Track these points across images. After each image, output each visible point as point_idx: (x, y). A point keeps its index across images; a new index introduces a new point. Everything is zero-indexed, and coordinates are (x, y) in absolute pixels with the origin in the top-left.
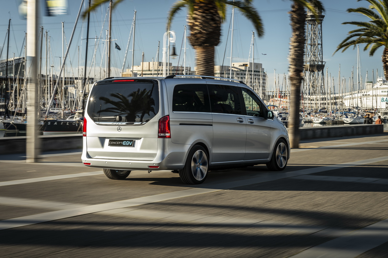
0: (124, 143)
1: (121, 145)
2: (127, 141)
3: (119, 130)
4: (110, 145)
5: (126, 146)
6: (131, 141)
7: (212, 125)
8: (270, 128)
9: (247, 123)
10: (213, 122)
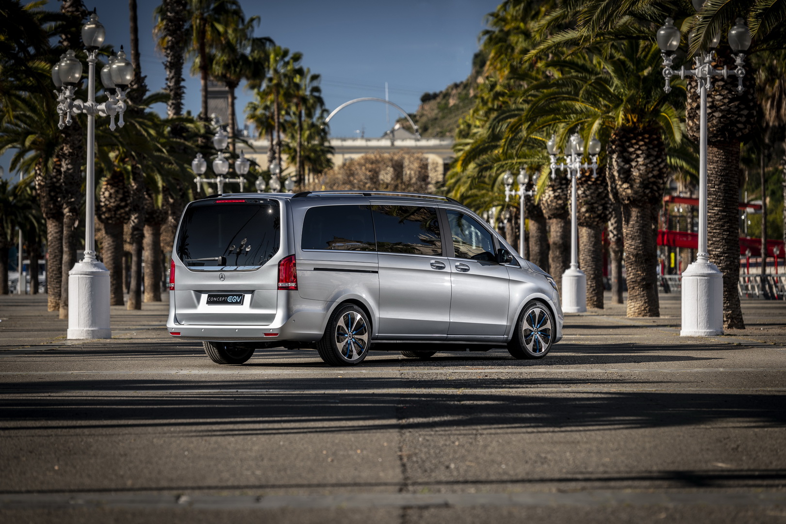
0: (229, 299)
1: (225, 302)
2: (233, 295)
3: (222, 279)
4: (209, 302)
5: (232, 303)
6: (239, 296)
7: (377, 272)
8: (509, 281)
9: (454, 270)
10: (378, 268)
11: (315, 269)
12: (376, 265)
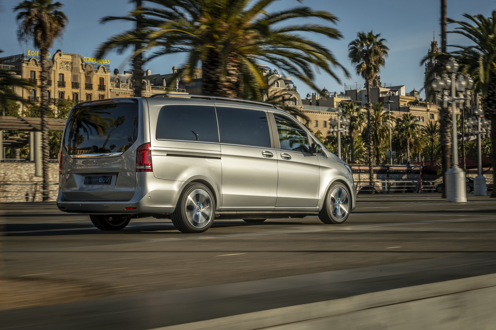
0: (100, 180)
4: (85, 183)
5: (102, 183)
7: (220, 158)
8: (320, 167)
9: (280, 158)
10: (221, 155)
11: (168, 155)
12: (219, 153)
